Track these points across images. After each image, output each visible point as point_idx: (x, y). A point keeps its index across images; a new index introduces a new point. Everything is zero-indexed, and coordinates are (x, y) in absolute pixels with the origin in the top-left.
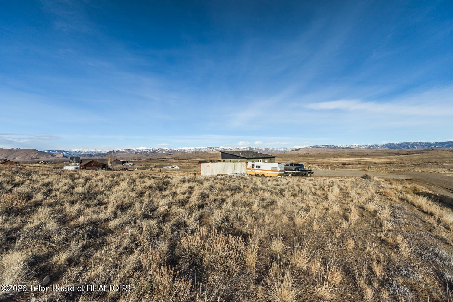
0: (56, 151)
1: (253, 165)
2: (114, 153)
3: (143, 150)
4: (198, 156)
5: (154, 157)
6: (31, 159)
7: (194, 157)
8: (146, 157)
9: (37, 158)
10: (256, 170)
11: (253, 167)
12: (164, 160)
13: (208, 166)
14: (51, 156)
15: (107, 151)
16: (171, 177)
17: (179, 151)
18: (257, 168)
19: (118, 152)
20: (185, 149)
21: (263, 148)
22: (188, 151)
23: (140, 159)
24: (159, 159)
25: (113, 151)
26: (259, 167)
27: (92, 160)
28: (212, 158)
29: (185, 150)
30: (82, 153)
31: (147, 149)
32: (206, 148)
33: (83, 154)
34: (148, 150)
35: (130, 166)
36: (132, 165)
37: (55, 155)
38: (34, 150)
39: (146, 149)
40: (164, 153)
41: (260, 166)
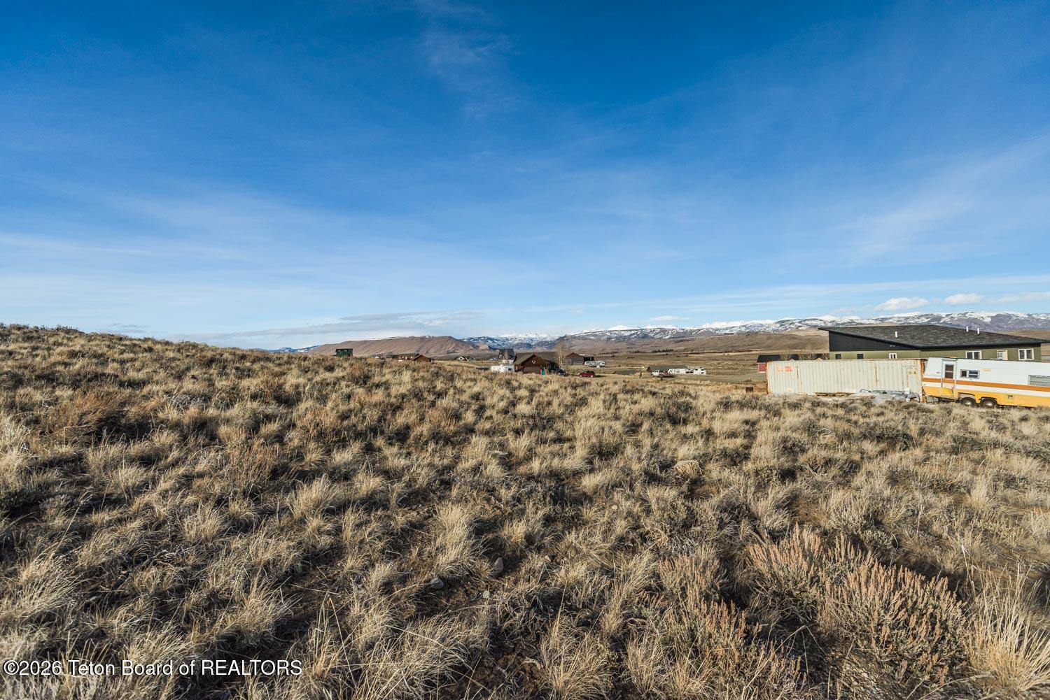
0: (479, 338)
1: (949, 368)
2: (567, 340)
3: (623, 332)
4: (754, 345)
5: (644, 346)
6: (448, 353)
7: (744, 345)
8: (628, 348)
9: (454, 352)
10: (959, 382)
11: (949, 375)
12: (669, 353)
13: (788, 369)
14: (472, 348)
15: (557, 337)
16: (693, 395)
17: (705, 331)
18: (967, 379)
19: (574, 337)
20: (718, 327)
21: (986, 315)
22: (727, 332)
23: (615, 353)
24: (656, 352)
25: (565, 336)
26: (974, 374)
27: (532, 355)
28: (796, 349)
29: (717, 330)
30: (517, 342)
31: (631, 330)
32: (776, 323)
33: (518, 344)
34: (633, 332)
35: (598, 367)
36: (601, 364)
37: (478, 347)
38: (450, 337)
39: (627, 331)
40: (668, 337)
41: (977, 373)
